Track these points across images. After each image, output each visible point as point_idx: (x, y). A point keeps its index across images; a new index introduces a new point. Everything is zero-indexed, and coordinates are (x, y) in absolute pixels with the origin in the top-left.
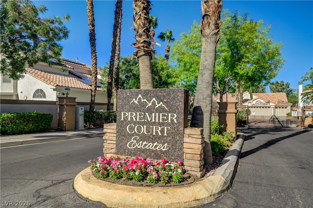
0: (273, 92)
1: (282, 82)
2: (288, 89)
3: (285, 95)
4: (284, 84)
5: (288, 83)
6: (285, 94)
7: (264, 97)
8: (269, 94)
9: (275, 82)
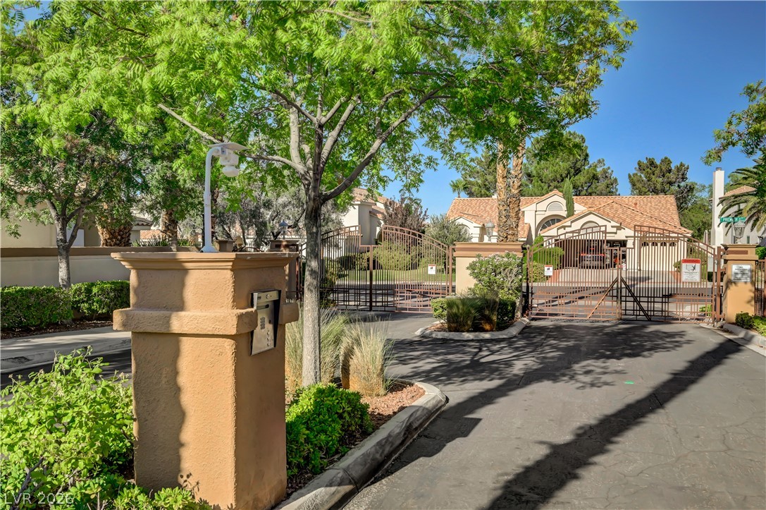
0: (640, 193)
1: (667, 161)
2: (682, 184)
3: (671, 204)
4: (673, 166)
5: (682, 165)
6: (671, 199)
7: (607, 210)
8: (626, 200)
9: (645, 162)
